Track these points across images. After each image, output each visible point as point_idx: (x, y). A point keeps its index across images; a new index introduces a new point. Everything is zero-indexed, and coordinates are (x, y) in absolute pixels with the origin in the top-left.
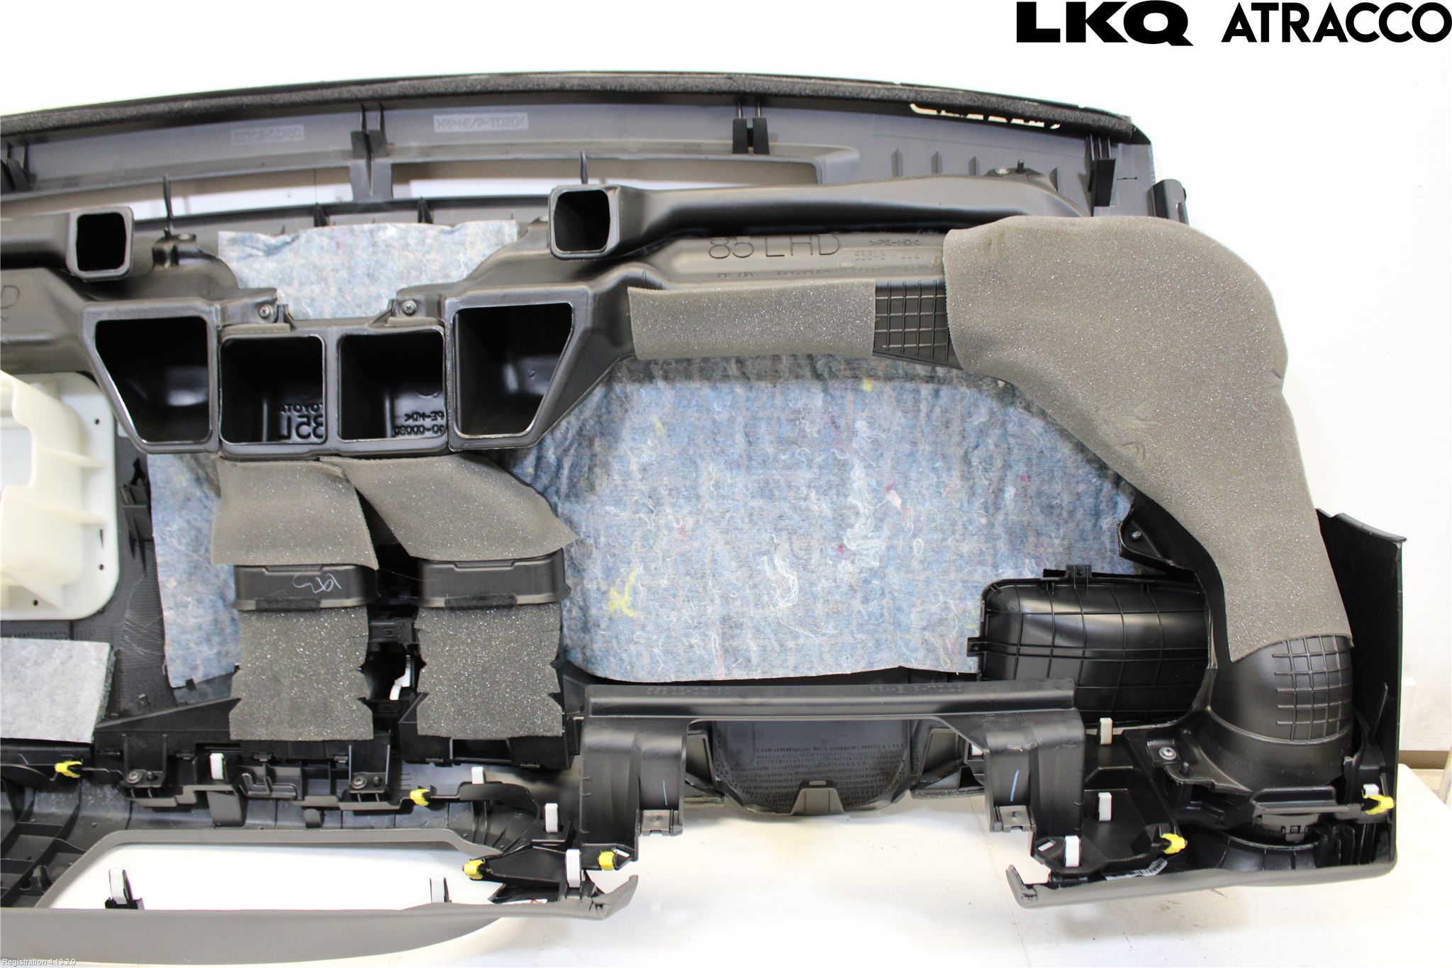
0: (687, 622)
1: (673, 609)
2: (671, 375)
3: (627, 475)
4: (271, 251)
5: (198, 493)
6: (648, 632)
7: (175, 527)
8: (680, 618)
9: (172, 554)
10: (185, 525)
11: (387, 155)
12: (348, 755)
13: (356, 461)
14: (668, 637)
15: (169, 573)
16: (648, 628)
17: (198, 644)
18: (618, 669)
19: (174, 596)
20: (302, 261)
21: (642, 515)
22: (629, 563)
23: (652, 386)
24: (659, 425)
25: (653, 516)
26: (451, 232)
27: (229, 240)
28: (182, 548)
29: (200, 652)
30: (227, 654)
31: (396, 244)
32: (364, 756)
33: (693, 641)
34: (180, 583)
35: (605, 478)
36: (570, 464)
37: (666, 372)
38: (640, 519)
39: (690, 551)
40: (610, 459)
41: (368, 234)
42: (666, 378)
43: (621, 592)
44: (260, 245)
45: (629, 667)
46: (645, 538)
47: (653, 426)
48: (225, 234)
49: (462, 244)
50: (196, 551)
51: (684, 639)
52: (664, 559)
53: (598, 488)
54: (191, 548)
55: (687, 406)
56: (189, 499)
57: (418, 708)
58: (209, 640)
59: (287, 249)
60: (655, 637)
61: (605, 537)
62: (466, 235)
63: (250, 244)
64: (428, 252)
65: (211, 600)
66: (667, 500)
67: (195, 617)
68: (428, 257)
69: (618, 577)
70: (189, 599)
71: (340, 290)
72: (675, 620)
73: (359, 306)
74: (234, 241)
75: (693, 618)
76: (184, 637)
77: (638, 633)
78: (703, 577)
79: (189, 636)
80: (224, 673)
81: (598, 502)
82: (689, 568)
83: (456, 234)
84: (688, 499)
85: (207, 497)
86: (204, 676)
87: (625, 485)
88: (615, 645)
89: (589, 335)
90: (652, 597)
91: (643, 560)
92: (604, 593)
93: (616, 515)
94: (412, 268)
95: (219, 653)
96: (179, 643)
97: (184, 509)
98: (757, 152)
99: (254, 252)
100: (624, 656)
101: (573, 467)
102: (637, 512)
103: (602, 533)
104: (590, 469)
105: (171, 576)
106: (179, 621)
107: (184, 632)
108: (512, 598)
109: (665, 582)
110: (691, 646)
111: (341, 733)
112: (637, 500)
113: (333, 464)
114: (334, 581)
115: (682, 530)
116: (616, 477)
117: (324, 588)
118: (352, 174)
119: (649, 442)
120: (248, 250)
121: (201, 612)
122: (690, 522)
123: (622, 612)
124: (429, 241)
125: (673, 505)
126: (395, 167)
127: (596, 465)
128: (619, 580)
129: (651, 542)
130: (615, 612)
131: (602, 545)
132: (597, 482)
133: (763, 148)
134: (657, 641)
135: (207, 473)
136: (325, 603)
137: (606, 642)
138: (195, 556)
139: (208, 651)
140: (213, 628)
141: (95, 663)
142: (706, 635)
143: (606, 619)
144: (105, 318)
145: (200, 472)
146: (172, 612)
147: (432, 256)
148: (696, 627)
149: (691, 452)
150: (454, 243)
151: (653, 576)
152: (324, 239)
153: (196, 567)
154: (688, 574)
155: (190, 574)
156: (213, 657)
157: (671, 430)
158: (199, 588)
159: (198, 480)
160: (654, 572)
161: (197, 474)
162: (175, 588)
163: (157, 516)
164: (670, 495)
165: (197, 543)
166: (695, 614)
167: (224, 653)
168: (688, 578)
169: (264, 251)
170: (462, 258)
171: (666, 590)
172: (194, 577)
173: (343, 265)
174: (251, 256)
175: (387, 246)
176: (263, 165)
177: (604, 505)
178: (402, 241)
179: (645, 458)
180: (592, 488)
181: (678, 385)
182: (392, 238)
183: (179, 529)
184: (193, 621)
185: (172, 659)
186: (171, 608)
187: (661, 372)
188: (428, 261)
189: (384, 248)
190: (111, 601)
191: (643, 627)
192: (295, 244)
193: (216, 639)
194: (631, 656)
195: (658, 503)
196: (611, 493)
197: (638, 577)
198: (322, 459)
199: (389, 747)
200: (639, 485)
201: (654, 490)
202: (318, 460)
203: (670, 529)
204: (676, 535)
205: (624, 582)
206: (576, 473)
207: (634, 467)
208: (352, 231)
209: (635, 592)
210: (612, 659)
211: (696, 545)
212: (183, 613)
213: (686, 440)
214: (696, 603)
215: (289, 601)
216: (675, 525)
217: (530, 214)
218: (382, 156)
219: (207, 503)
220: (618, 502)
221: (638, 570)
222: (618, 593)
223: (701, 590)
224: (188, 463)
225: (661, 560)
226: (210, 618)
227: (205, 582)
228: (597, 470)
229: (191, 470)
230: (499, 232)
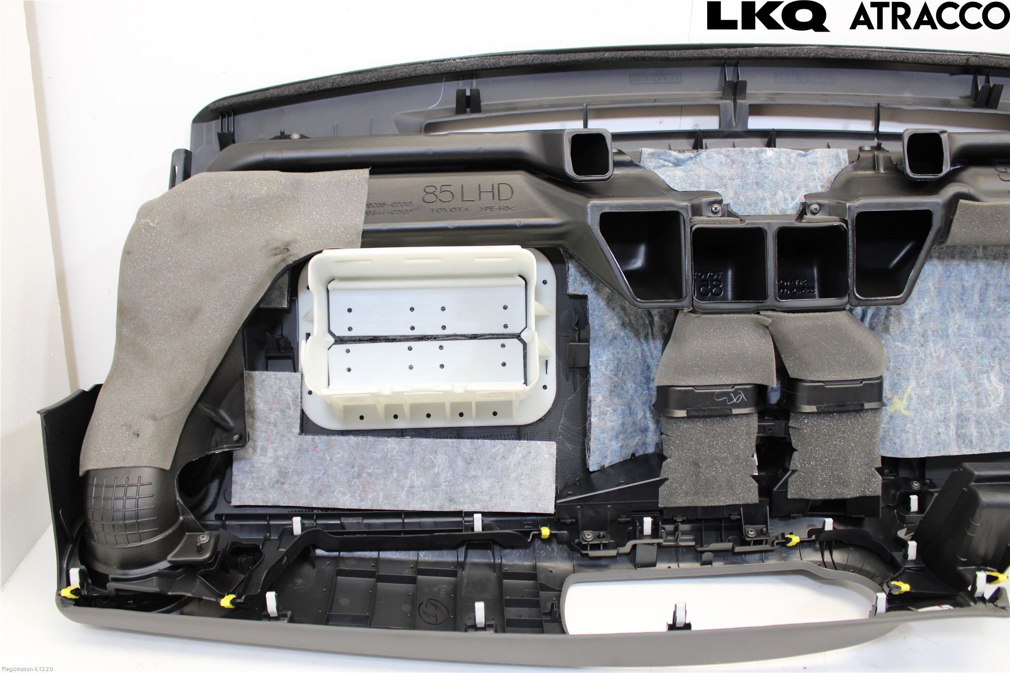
0: (938, 418)
1: (930, 410)
2: (942, 256)
3: (912, 322)
4: (677, 163)
5: (623, 334)
6: (914, 425)
7: (605, 358)
8: (934, 415)
9: (601, 377)
10: (611, 357)
12: (740, 514)
14: (926, 428)
15: (598, 391)
16: (915, 423)
17: (610, 440)
18: (891, 450)
19: (600, 407)
20: (706, 172)
21: (917, 348)
22: (908, 380)
23: (930, 263)
24: (933, 289)
25: (923, 349)
26: (804, 156)
27: (649, 154)
28: (608, 373)
29: (611, 446)
30: (627, 445)
31: (773, 163)
32: (752, 514)
33: (941, 430)
34: (604, 398)
35: (897, 323)
36: (871, 314)
37: (940, 253)
38: (916, 350)
39: (942, 371)
40: (902, 311)
41: (755, 154)
42: (939, 258)
43: (901, 399)
44: (672, 159)
45: (899, 448)
46: (918, 363)
47: (929, 289)
48: (647, 150)
49: (815, 164)
50: (616, 375)
51: (935, 429)
52: (928, 377)
53: (891, 330)
54: (613, 373)
55: (949, 277)
56: (615, 338)
57: (789, 480)
58: (617, 437)
59: (689, 162)
60: (919, 428)
61: (894, 362)
62: (818, 158)
63: (663, 157)
64: (793, 169)
65: (622, 409)
66: (931, 338)
67: (612, 422)
68: (794, 172)
69: (900, 389)
70: (609, 409)
71: (736, 193)
72: (931, 417)
73: (750, 205)
74: (652, 155)
75: (941, 415)
76: (602, 436)
77: (909, 426)
78: (949, 388)
79: (605, 435)
80: (622, 460)
81: (891, 340)
82: (941, 382)
83: (809, 157)
84: (942, 337)
85: (628, 337)
86: (610, 463)
87: (910, 329)
88: (891, 433)
90: (919, 402)
91: (916, 378)
92: (889, 399)
93: (902, 348)
94: (785, 180)
95: (621, 447)
96: (599, 441)
97: (611, 345)
98: (991, 107)
99: (666, 163)
100: (897, 441)
101: (874, 316)
102: (914, 346)
103: (892, 360)
104: (886, 317)
105: (599, 393)
106: (601, 424)
107: (602, 432)
108: (863, 405)
109: (927, 392)
110: (939, 434)
112: (916, 338)
113: (768, 316)
114: (742, 396)
115: (938, 357)
116: (905, 323)
117: (735, 400)
118: (722, 109)
119: (926, 300)
120: (662, 162)
121: (615, 418)
122: (943, 352)
123: (900, 412)
124: (792, 161)
125: (934, 341)
126: (751, 106)
127: (891, 315)
128: (901, 391)
129: (921, 365)
130: (895, 411)
131: (891, 368)
132: (892, 326)
133: (997, 105)
134: (919, 430)
135: (630, 320)
136: (735, 411)
137: (885, 432)
138: (616, 379)
139: (615, 445)
140: (621, 428)
141: (547, 456)
142: (949, 426)
143: (887, 417)
144: (607, 210)
145: (626, 319)
146: (596, 418)
147: (796, 172)
148: (942, 421)
149: (947, 306)
150: (809, 163)
151: (921, 388)
152: (722, 156)
153: (615, 386)
154: (940, 387)
155: (611, 392)
156: (618, 449)
157: (939, 291)
158: (616, 400)
159: (624, 325)
160: (921, 385)
161: (623, 320)
162: (601, 401)
163: (593, 350)
164: (933, 334)
165: (617, 370)
166: (942, 412)
167: (625, 446)
168: (940, 389)
169: (674, 163)
170: (816, 174)
171: (928, 397)
172: (613, 394)
173: (737, 175)
174: (664, 166)
175: (768, 164)
176: (655, 101)
177: (894, 341)
178: (778, 160)
179: (923, 311)
180: (886, 330)
181: (945, 262)
182: (771, 158)
183: (607, 360)
184: (609, 424)
185: (594, 452)
186: (596, 416)
187: (937, 254)
188: (794, 175)
189: (766, 164)
190: (549, 411)
191: (912, 422)
192: (698, 159)
193: (622, 437)
194: (902, 441)
195: (926, 341)
196: (900, 333)
197: (913, 389)
198: (761, 313)
199: (768, 507)
200: (918, 328)
201: (925, 331)
202: (758, 313)
203: (932, 357)
204: (935, 361)
205: (904, 392)
206: (876, 320)
207: (917, 317)
208: (743, 152)
209: (910, 398)
210: (888, 443)
211: (946, 367)
212: (603, 419)
213: (946, 299)
214: (944, 405)
215: (711, 410)
216: (934, 354)
217: (855, 145)
219: (627, 341)
220: (903, 340)
221: (913, 384)
222: (899, 399)
223: (947, 397)
224: (618, 313)
225: (926, 377)
226: (620, 422)
227: (620, 396)
228: (892, 318)
229: (620, 318)
230: (837, 157)
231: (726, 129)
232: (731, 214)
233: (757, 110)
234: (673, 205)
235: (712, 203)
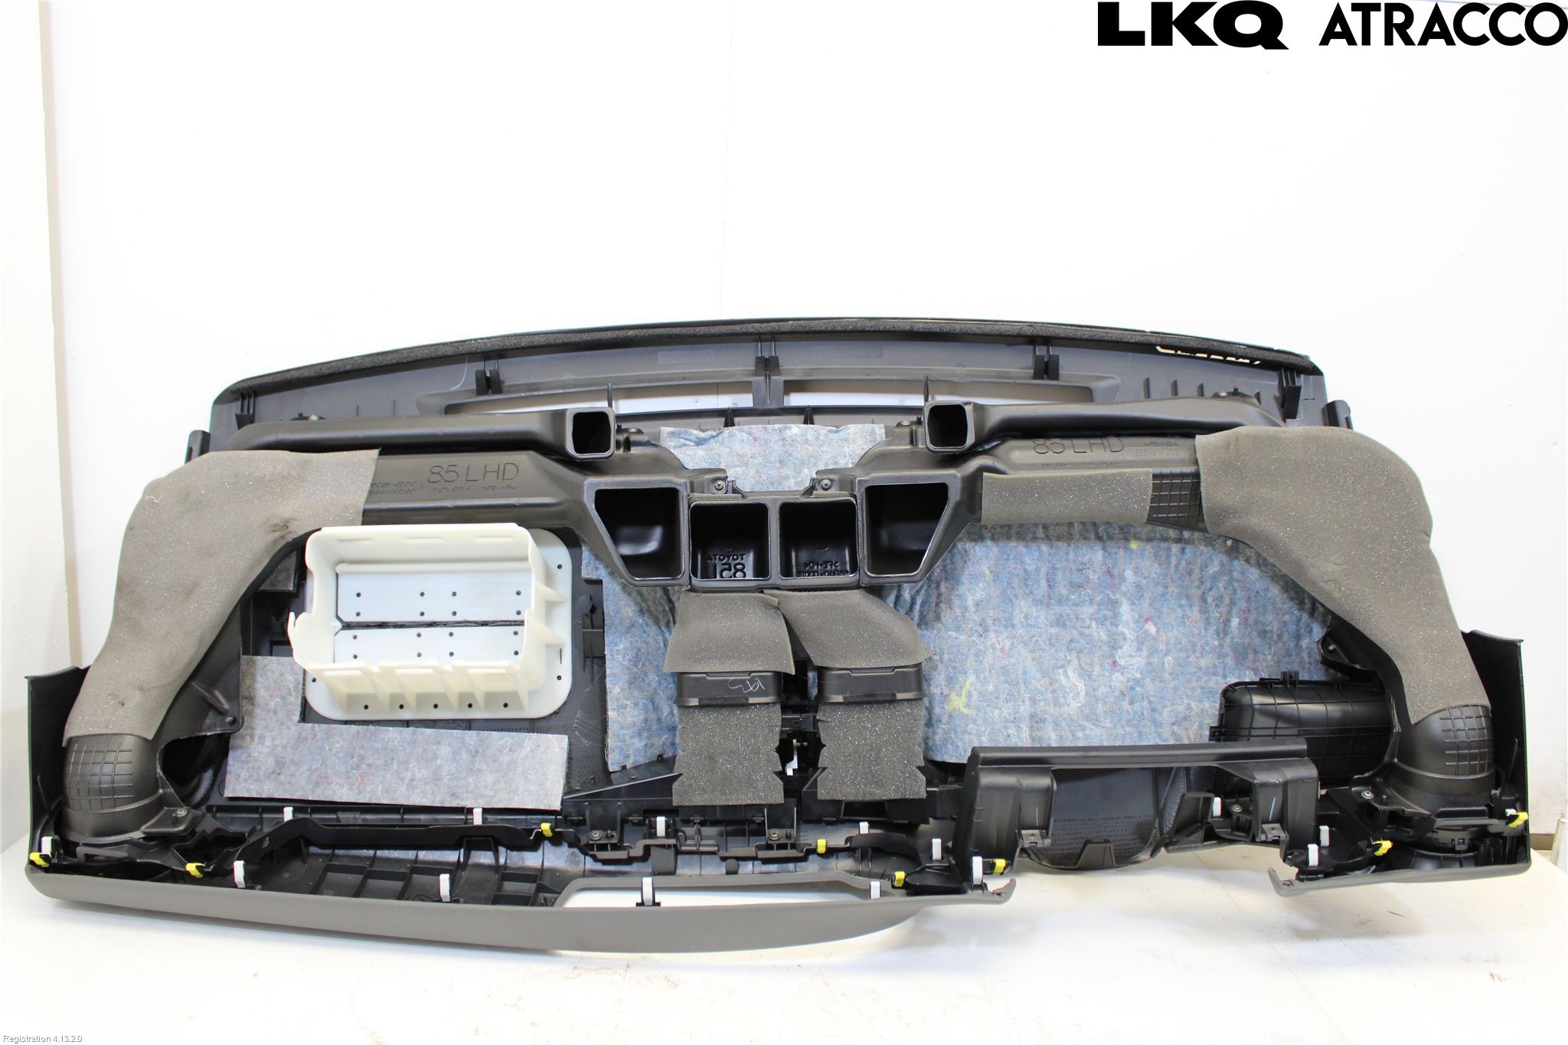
0: (1006, 718)
1: (996, 708)
2: (996, 537)
3: (965, 609)
4: (699, 442)
5: (641, 621)
6: (978, 725)
7: (621, 647)
8: (1001, 714)
9: (618, 667)
10: (629, 645)
11: (779, 374)
12: (764, 817)
13: (791, 593)
14: (992, 729)
15: (615, 682)
16: (978, 722)
17: (632, 738)
18: (954, 754)
19: (618, 700)
20: (727, 450)
21: (975, 639)
22: (965, 673)
23: (983, 544)
24: (987, 572)
25: (982, 639)
26: (836, 432)
27: (668, 434)
28: (626, 663)
29: (633, 743)
30: (652, 745)
31: (799, 440)
32: (777, 816)
33: (1010, 732)
34: (622, 690)
35: (949, 611)
36: (921, 601)
37: (993, 534)
38: (973, 641)
39: (1008, 665)
40: (953, 597)
41: (778, 432)
42: (993, 539)
43: (959, 695)
44: (692, 438)
45: (963, 752)
46: (977, 655)
47: (984, 573)
48: (666, 429)
49: (846, 440)
50: (635, 666)
51: (1004, 731)
52: (990, 671)
53: (943, 618)
54: (632, 663)
55: (1007, 559)
56: (633, 625)
57: (819, 779)
58: (640, 735)
59: (712, 441)
60: (983, 729)
61: (948, 654)
62: (850, 434)
63: (683, 436)
64: (822, 446)
65: (644, 704)
66: (992, 628)
67: (632, 717)
68: (822, 449)
69: (957, 684)
70: (628, 703)
71: (758, 472)
72: (997, 716)
73: (772, 484)
74: (672, 434)
75: (1010, 715)
76: (622, 732)
77: (971, 726)
78: (1017, 684)
79: (626, 732)
80: (648, 761)
81: (943, 629)
82: (1007, 677)
83: (841, 433)
84: (1006, 627)
85: (647, 625)
86: (633, 763)
87: (963, 616)
88: (952, 735)
89: (958, 505)
90: (981, 699)
91: (977, 673)
92: (946, 696)
93: (956, 638)
94: (812, 457)
95: (646, 745)
96: (618, 737)
97: (628, 633)
98: (1050, 378)
99: (687, 442)
100: (960, 744)
101: (923, 604)
102: (971, 636)
103: (946, 651)
104: (937, 605)
105: (616, 684)
106: (619, 719)
107: (622, 728)
108: (894, 695)
109: (990, 688)
110: (1009, 736)
111: (760, 798)
112: (971, 627)
113: (772, 595)
114: (759, 684)
115: (1002, 650)
116: (957, 610)
117: (751, 689)
118: (754, 386)
119: (981, 585)
120: (683, 441)
121: (636, 713)
122: (1008, 644)
123: (959, 710)
124: (821, 438)
125: (996, 631)
126: (786, 382)
127: (941, 602)
128: (958, 686)
129: (981, 658)
130: (954, 709)
131: (945, 660)
132: (943, 614)
133: (1055, 376)
134: (984, 731)
135: (648, 606)
136: (752, 700)
137: (945, 733)
138: (635, 669)
139: (638, 744)
140: (644, 725)
141: (557, 750)
142: (1019, 728)
143: (946, 716)
144: (603, 487)
145: (644, 605)
146: (615, 712)
147: (825, 448)
148: (1012, 722)
149: (1009, 592)
150: (840, 439)
151: (982, 683)
152: (744, 434)
153: (634, 678)
154: (1007, 682)
155: (631, 683)
156: (641, 748)
157: (996, 577)
158: (636, 693)
159: (641, 611)
160: (983, 680)
161: (641, 606)
162: (619, 693)
163: (608, 638)
164: (994, 624)
165: (636, 660)
166: (1011, 712)
167: (649, 745)
168: (1007, 685)
169: (695, 442)
170: (847, 450)
171: (991, 694)
172: (632, 686)
173: (760, 453)
174: (685, 445)
175: (793, 441)
176: (684, 379)
177: (948, 631)
178: (804, 437)
179: (978, 597)
180: (938, 618)
181: (1001, 544)
182: (796, 434)
183: (624, 649)
184: (630, 720)
185: (612, 749)
186: (614, 709)
187: (990, 534)
188: (822, 452)
189: (790, 441)
190: (564, 704)
191: (975, 722)
192: (720, 437)
193: (645, 734)
194: (965, 743)
195: (986, 630)
196: (953, 621)
197: (972, 684)
198: (765, 591)
199: (795, 809)
200: (973, 616)
201: (984, 620)
202: (762, 592)
203: (994, 649)
204: (998, 653)
205: (962, 688)
206: (926, 608)
207: (970, 603)
208: (766, 429)
209: (969, 695)
210: (951, 747)
211: (1012, 660)
212: (622, 714)
213: (1006, 584)
214: (1012, 703)
215: (725, 698)
216: (997, 646)
217: (893, 420)
218: (776, 375)
219: (646, 629)
220: (958, 629)
221: (972, 678)
222: (957, 696)
223: (1016, 694)
224: (635, 598)
225: (988, 671)
226: (642, 717)
227: (641, 689)
228: (942, 605)
229: (637, 603)
230: (872, 432)
231: (759, 407)
232: (735, 491)
233: (793, 386)
234: (670, 482)
235: (716, 479)
